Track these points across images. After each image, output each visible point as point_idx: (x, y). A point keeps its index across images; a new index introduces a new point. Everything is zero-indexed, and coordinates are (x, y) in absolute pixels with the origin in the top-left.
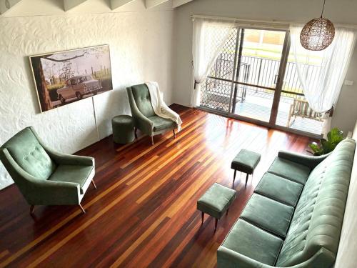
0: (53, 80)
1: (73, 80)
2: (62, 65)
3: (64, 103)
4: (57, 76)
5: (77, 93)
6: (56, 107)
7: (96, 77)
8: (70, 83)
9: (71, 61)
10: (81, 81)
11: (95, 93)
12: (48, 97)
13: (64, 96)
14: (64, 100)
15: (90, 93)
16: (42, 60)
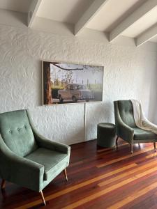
0: (57, 82)
1: (72, 86)
2: (65, 73)
3: (61, 102)
4: (60, 80)
5: (73, 97)
6: (55, 103)
7: (90, 88)
8: (69, 87)
9: (73, 71)
10: (78, 89)
11: (88, 100)
12: (50, 94)
13: (63, 96)
14: (62, 99)
15: (83, 99)
16: (51, 65)
